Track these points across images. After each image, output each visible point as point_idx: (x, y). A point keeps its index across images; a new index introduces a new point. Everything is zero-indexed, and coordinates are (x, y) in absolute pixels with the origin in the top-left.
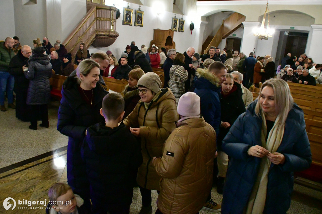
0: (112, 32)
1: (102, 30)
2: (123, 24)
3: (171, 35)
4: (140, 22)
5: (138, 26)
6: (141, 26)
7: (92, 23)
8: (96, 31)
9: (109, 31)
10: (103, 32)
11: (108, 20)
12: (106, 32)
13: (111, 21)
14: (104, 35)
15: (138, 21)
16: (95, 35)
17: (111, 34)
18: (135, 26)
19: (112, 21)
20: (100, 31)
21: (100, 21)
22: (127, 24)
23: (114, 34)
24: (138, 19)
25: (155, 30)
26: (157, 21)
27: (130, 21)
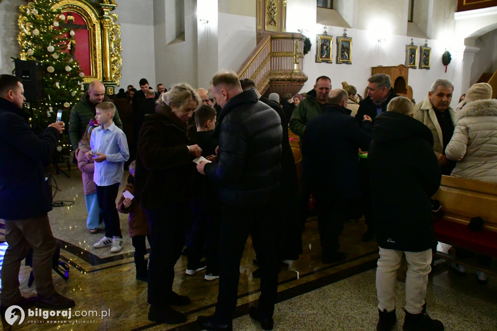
0: (296, 74)
1: (280, 72)
2: (316, 61)
3: (403, 75)
4: (346, 57)
5: (343, 62)
6: (347, 63)
7: (264, 61)
8: (270, 74)
9: (291, 72)
10: (282, 74)
11: (288, 54)
12: (286, 74)
13: (294, 57)
14: (283, 80)
15: (342, 56)
16: (268, 80)
17: (294, 77)
18: (337, 63)
19: (296, 56)
20: (276, 74)
21: (276, 57)
22: (323, 61)
23: (300, 77)
24: (343, 52)
25: (373, 68)
26: (378, 52)
27: (328, 56)
